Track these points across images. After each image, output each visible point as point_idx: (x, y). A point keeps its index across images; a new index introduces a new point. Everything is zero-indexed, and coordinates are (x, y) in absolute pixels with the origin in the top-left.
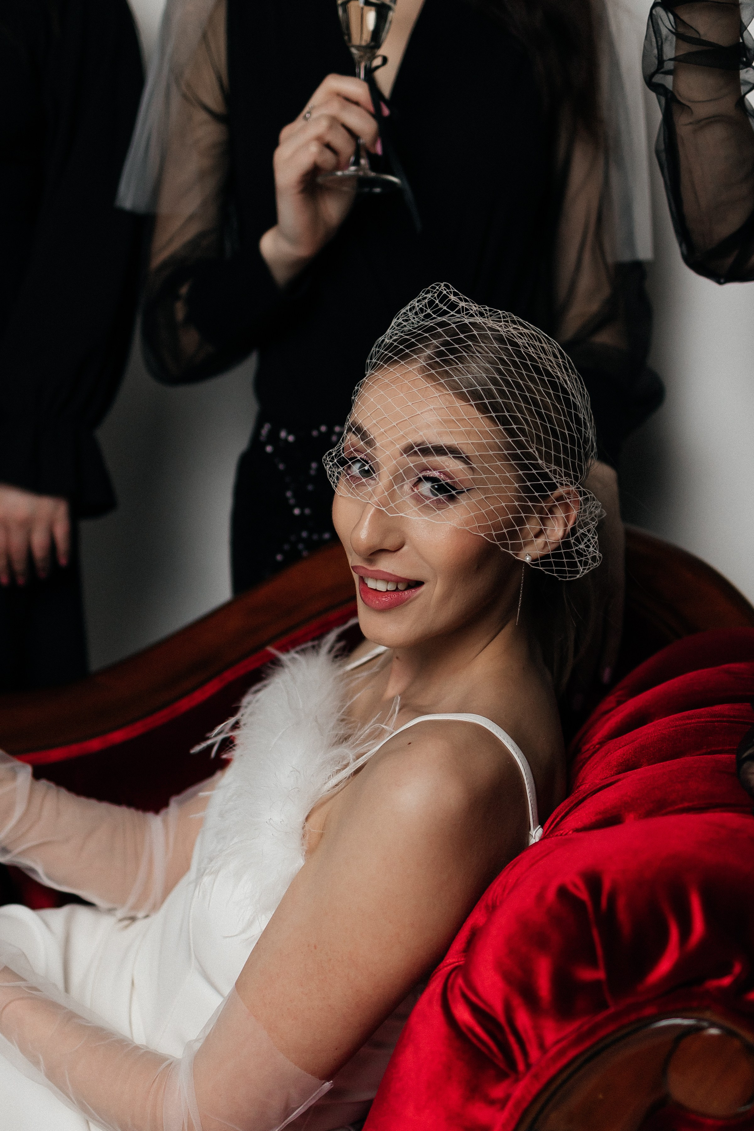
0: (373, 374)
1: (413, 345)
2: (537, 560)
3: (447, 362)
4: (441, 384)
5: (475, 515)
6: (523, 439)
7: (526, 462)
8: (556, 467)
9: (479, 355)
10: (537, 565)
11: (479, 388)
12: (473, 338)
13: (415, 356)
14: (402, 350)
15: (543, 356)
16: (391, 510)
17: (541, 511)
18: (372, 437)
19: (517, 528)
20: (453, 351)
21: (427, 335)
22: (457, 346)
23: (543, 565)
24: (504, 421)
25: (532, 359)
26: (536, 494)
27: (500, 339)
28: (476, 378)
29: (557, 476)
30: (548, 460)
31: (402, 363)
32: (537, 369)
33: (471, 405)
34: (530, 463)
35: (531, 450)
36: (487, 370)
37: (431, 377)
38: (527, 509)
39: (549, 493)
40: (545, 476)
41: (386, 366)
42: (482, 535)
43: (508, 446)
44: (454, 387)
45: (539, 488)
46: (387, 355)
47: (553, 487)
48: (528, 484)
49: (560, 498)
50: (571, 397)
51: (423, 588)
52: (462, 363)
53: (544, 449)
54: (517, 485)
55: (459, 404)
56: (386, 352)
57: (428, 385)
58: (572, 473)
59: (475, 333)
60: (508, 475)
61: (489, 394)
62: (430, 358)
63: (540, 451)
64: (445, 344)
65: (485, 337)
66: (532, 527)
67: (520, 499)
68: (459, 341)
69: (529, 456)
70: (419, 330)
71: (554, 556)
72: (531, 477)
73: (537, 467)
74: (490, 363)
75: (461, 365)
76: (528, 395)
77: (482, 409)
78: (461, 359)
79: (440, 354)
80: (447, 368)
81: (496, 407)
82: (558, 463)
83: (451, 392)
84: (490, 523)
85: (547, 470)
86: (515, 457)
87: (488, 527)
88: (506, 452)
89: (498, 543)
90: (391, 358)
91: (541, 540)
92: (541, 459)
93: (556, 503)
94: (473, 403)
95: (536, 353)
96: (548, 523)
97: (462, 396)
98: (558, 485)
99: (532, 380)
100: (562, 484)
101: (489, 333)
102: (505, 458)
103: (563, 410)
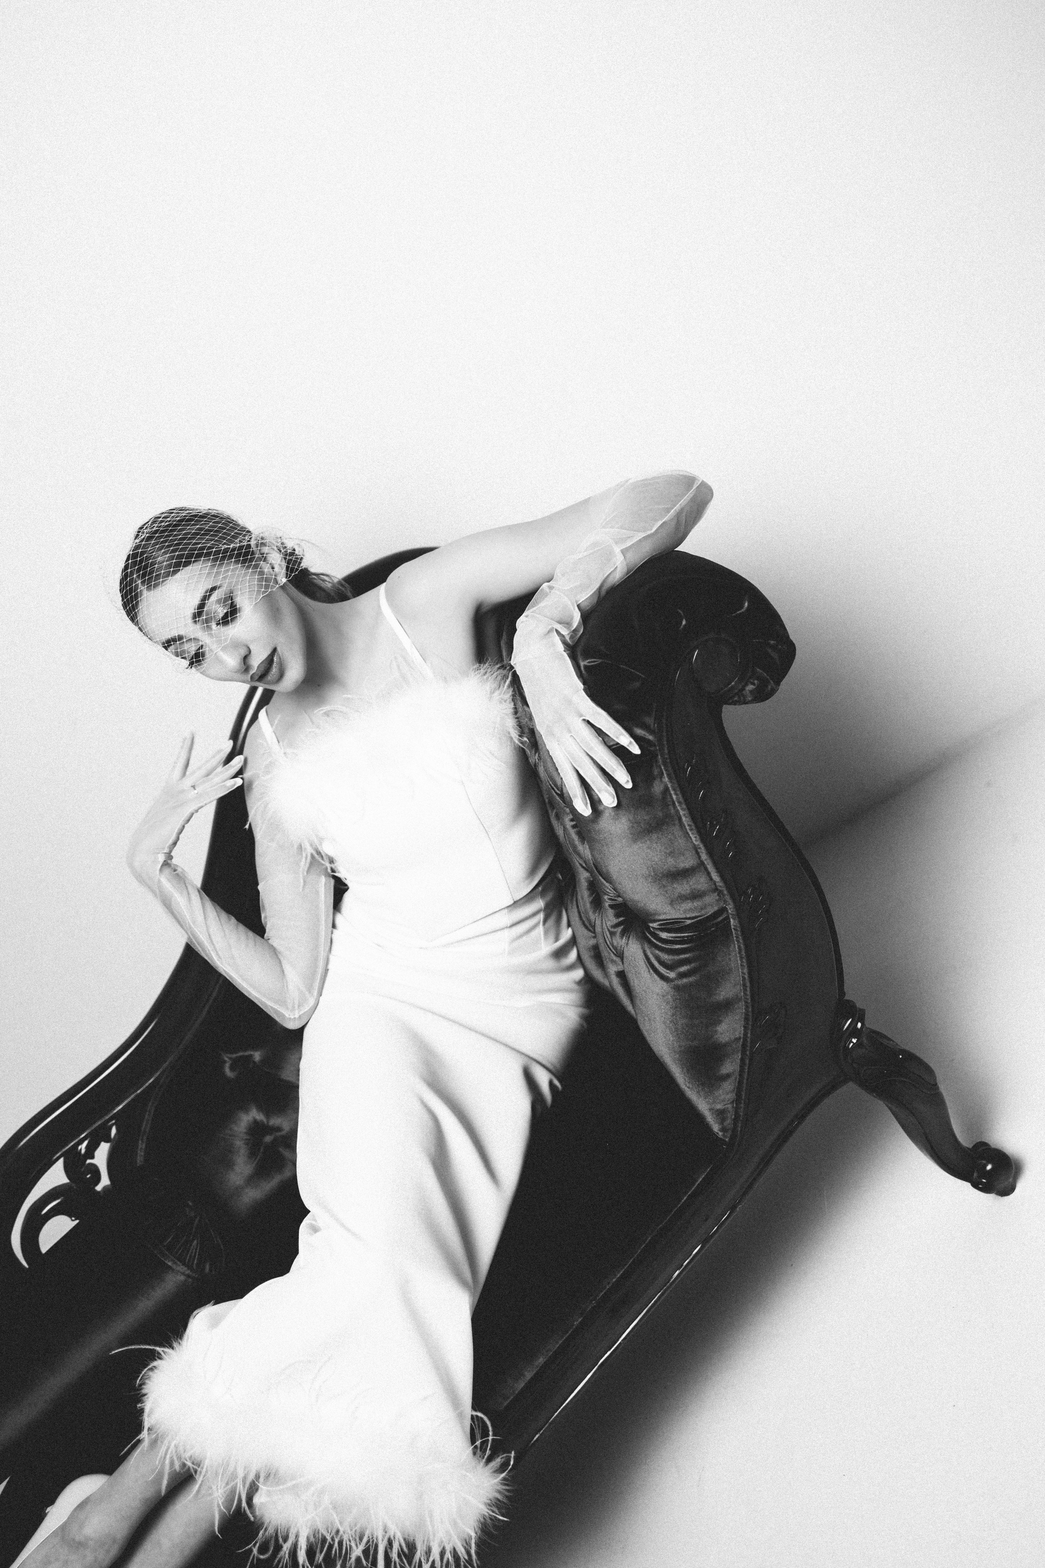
0: (137, 621)
1: (131, 589)
2: (287, 574)
3: (151, 572)
4: (163, 582)
5: (257, 582)
6: (214, 550)
7: (228, 554)
8: (238, 540)
9: (154, 554)
10: (290, 576)
11: (174, 561)
12: (142, 553)
13: (139, 590)
14: (131, 597)
15: (169, 519)
16: (226, 640)
17: (260, 559)
18: (177, 635)
19: (265, 576)
20: (146, 567)
21: (129, 579)
22: (143, 564)
23: (292, 572)
24: (199, 556)
25: (167, 526)
26: (249, 557)
27: (149, 538)
28: (167, 561)
29: (244, 541)
30: (232, 542)
31: (139, 599)
32: (176, 525)
33: (182, 569)
34: (230, 552)
35: (223, 548)
36: (165, 553)
37: (156, 586)
38: (256, 566)
39: (251, 550)
40: (241, 548)
41: (136, 610)
42: (262, 596)
43: (215, 560)
44: (168, 575)
45: (246, 554)
46: (130, 608)
47: (249, 546)
48: (241, 559)
49: (257, 546)
50: (200, 514)
51: (279, 649)
52: (155, 564)
53: (225, 541)
54: (240, 565)
55: (178, 576)
56: (128, 608)
57: (160, 588)
58: (244, 533)
59: (140, 550)
60: (232, 567)
61: (180, 557)
62: (143, 583)
63: (225, 544)
64: (138, 570)
65: (145, 546)
66: (266, 569)
67: (248, 567)
68: (141, 561)
69: (226, 550)
70: (123, 583)
71: (288, 563)
72: (239, 555)
73: (234, 549)
74: (161, 550)
75: (156, 566)
76: (189, 536)
77: (187, 564)
78: (153, 564)
79: (144, 575)
80: (154, 574)
81: (190, 556)
82: (236, 538)
83: (170, 578)
84: (256, 589)
85: (238, 545)
86: (223, 558)
87: (258, 591)
88: (218, 563)
89: (270, 590)
90: (133, 606)
91: (277, 569)
92: (230, 545)
93: (259, 548)
94: (181, 568)
95: (166, 522)
96: (268, 558)
97: (175, 572)
98: (249, 543)
99: (181, 530)
100: (249, 541)
101: (143, 543)
102: (221, 565)
103: (205, 521)
